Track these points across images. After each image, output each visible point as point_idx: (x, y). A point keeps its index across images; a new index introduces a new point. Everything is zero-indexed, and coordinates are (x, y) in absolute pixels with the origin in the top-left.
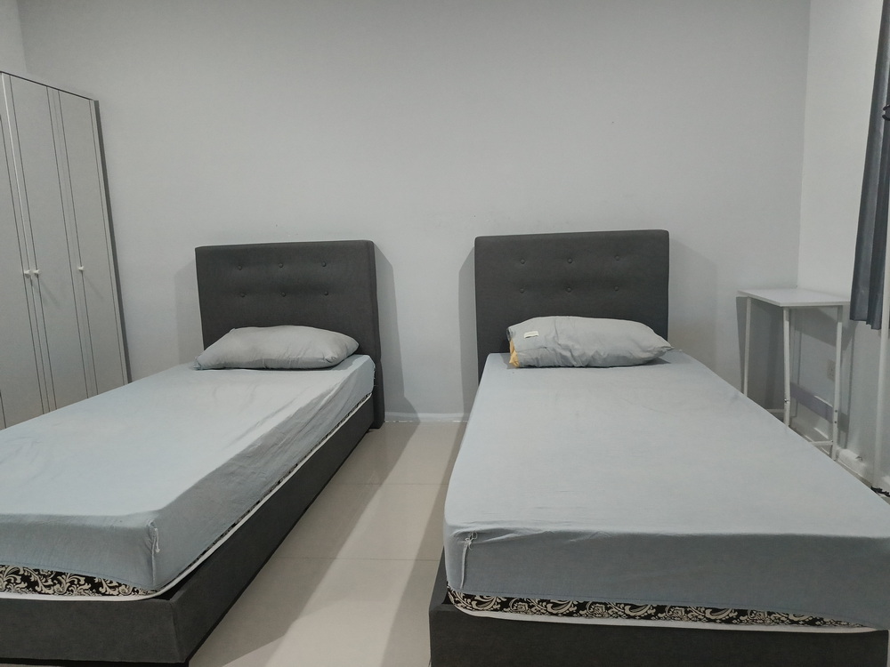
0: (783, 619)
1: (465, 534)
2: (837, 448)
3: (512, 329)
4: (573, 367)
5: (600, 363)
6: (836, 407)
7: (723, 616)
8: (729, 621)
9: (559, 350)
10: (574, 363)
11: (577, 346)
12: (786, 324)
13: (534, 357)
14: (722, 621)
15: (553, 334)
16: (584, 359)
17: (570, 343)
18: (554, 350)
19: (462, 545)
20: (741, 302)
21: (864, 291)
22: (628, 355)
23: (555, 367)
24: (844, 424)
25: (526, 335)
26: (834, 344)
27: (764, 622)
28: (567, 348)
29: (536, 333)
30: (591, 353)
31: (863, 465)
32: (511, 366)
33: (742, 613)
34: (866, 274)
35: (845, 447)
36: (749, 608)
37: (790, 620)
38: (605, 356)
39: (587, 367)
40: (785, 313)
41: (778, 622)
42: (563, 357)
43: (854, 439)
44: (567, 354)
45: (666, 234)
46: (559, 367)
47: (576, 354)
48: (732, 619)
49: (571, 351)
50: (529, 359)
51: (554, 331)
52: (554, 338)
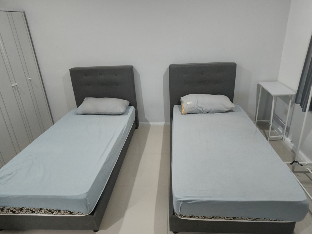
4: (203, 113)
5: (211, 112)
9: (199, 108)
10: (203, 112)
11: (204, 107)
13: (190, 111)
15: (197, 103)
16: (207, 111)
17: (202, 106)
18: (197, 108)
22: (221, 110)
23: (197, 113)
25: (188, 103)
28: (201, 107)
29: (190, 102)
30: (209, 109)
32: (182, 114)
38: (213, 110)
39: (207, 113)
42: (199, 110)
44: (201, 109)
46: (198, 113)
47: (204, 109)
49: (202, 108)
50: (188, 112)
51: (197, 102)
52: (197, 104)
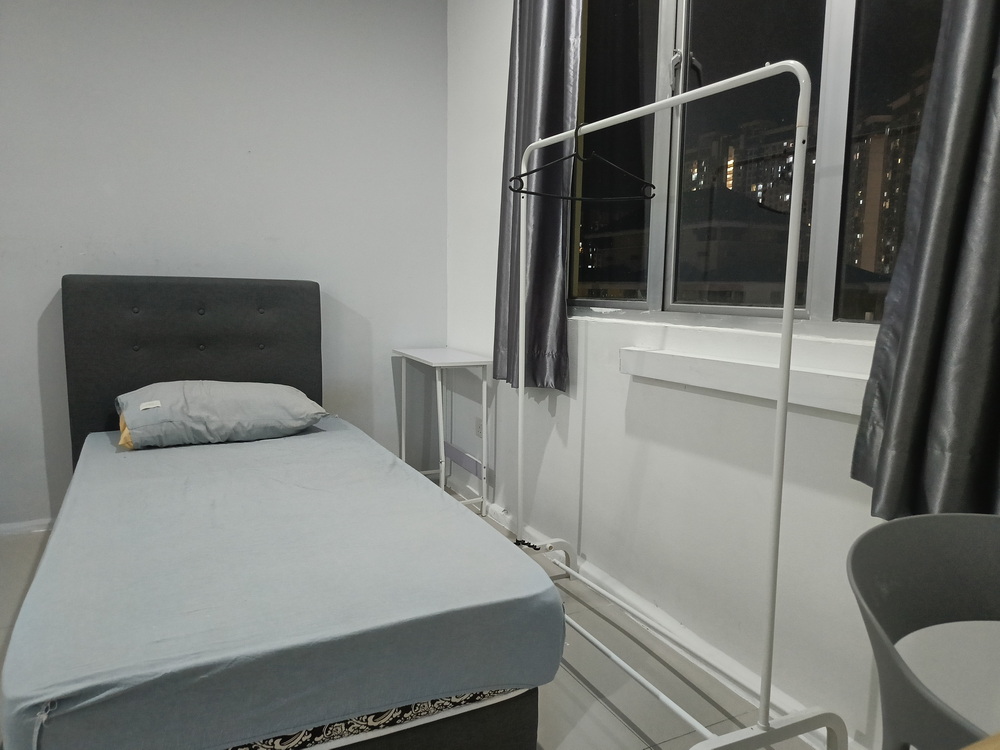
0: (446, 703)
1: (36, 707)
2: (487, 503)
3: (122, 398)
4: (209, 443)
5: (243, 436)
6: (484, 464)
7: (387, 719)
8: (393, 723)
9: (190, 424)
10: (211, 439)
11: (214, 418)
12: (439, 383)
13: (155, 434)
14: (386, 725)
15: (182, 403)
16: (223, 433)
17: (204, 414)
18: (183, 424)
19: (32, 725)
20: (397, 361)
21: (504, 352)
22: (277, 425)
23: (185, 445)
24: (491, 479)
25: (144, 406)
26: (481, 402)
27: (428, 713)
28: (200, 420)
29: (157, 403)
30: (232, 425)
31: (509, 517)
32: (122, 449)
33: (406, 709)
34: (504, 335)
35: (493, 502)
36: (412, 703)
37: (453, 703)
38: (249, 428)
39: (228, 441)
40: (438, 373)
41: (443, 707)
42: (194, 431)
43: (500, 496)
44: (201, 428)
45: (317, 285)
46: (191, 444)
47: (212, 427)
48: (396, 719)
49: (205, 424)
50: (149, 439)
51: (182, 400)
52: (182, 408)
